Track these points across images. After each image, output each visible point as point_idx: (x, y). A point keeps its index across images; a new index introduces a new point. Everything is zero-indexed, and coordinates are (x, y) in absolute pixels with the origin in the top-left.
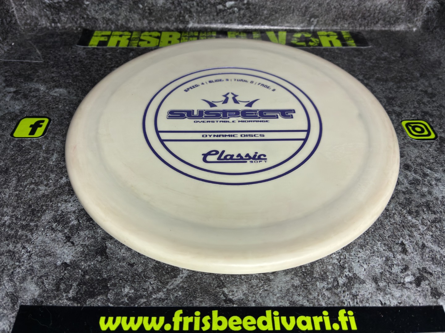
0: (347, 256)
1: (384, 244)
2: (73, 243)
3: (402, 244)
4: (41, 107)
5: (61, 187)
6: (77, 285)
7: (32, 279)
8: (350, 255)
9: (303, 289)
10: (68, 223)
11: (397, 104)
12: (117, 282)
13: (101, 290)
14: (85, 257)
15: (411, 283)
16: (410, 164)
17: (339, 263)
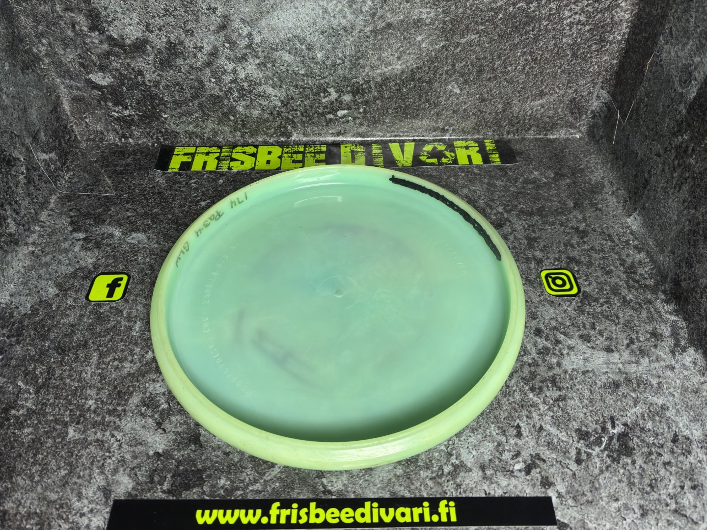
0: (456, 441)
1: (499, 427)
2: (164, 430)
3: (518, 427)
4: (117, 260)
5: (147, 363)
6: (171, 477)
7: (124, 470)
8: (460, 440)
9: (405, 478)
10: (158, 407)
11: (540, 247)
12: (212, 472)
13: (196, 482)
14: (178, 446)
15: (520, 471)
16: (542, 328)
17: (447, 449)
